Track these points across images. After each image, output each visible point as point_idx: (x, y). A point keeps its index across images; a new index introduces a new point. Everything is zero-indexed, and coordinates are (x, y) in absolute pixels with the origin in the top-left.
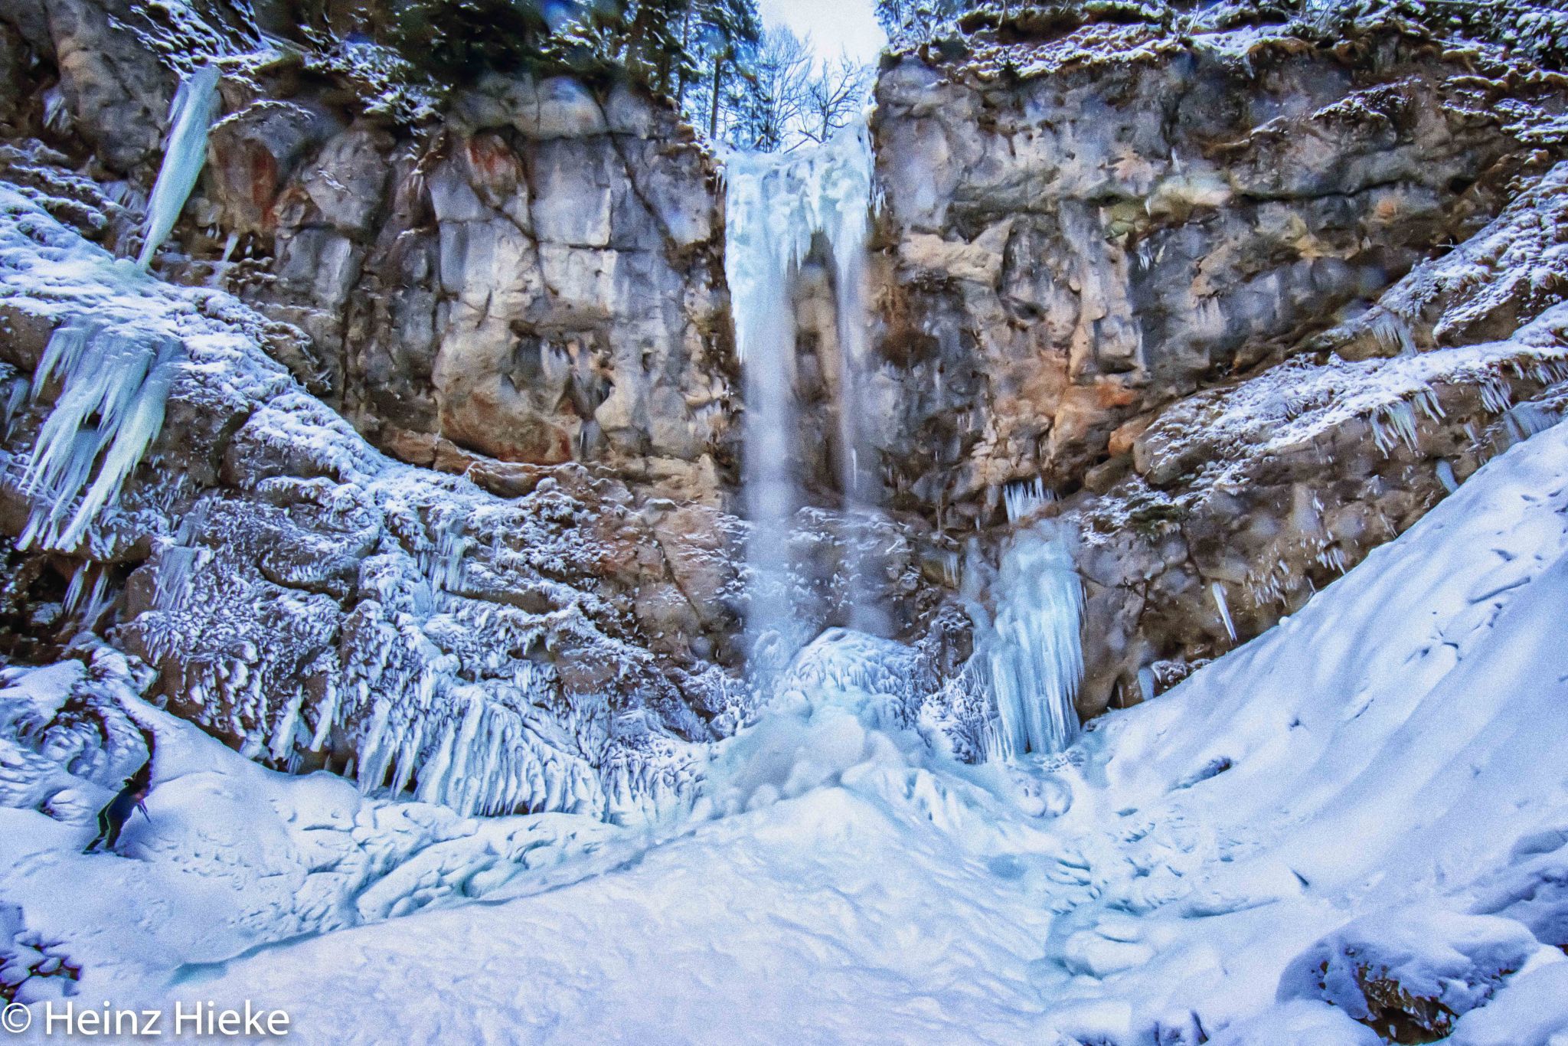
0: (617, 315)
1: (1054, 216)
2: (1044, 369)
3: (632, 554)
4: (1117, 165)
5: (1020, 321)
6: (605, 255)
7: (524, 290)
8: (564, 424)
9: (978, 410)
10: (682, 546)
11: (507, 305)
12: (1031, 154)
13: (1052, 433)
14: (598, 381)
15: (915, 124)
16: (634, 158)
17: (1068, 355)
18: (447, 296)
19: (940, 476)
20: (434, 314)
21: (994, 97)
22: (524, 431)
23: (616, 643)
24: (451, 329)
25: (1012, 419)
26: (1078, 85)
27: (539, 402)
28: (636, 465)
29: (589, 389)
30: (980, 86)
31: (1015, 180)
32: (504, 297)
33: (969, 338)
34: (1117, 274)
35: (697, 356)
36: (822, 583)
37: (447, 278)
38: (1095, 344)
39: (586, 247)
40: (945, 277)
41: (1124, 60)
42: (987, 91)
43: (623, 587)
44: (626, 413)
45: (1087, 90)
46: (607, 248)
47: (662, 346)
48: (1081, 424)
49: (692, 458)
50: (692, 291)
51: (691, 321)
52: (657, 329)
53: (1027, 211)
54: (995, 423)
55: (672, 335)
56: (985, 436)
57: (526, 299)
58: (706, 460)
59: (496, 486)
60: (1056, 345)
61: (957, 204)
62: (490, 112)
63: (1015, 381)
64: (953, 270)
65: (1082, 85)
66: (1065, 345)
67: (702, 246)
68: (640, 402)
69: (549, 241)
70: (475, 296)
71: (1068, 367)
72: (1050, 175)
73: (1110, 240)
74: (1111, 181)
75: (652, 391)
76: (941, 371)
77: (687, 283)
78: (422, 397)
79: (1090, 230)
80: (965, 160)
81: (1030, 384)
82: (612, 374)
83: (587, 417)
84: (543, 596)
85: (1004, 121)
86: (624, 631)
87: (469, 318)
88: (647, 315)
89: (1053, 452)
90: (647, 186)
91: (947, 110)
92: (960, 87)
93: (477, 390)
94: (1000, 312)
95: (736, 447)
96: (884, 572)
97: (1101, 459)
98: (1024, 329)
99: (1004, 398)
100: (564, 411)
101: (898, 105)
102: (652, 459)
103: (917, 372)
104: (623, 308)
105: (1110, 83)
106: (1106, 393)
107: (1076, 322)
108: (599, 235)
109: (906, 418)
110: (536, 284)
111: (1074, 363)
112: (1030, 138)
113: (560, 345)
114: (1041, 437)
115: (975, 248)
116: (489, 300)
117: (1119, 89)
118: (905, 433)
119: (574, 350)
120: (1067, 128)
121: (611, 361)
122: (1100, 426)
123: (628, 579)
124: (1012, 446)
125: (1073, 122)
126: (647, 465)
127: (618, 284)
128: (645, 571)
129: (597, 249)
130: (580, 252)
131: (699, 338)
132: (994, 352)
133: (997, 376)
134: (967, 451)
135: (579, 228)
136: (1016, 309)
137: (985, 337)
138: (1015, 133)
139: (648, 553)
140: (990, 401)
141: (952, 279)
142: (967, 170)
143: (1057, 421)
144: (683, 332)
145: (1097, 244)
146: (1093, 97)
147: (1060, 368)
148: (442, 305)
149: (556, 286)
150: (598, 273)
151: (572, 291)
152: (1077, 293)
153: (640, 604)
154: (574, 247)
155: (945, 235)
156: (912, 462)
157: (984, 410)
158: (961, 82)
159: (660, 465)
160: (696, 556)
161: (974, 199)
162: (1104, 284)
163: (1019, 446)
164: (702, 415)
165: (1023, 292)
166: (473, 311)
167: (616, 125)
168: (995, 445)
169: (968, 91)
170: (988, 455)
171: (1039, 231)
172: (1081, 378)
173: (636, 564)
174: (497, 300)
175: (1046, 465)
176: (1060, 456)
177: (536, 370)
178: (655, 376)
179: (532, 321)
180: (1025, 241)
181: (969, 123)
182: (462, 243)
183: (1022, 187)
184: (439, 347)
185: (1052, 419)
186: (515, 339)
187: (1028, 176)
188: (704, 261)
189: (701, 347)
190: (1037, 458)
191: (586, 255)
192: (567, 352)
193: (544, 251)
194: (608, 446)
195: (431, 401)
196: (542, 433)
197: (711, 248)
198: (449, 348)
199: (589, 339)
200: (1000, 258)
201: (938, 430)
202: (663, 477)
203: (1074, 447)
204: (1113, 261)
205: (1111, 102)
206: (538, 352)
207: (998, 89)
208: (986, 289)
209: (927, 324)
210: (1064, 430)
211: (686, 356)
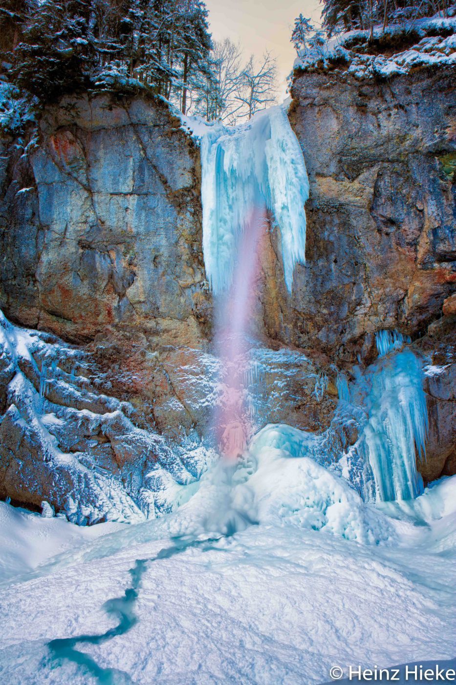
0: (138, 234)
1: (406, 164)
2: (401, 259)
3: (151, 378)
4: (446, 130)
5: (385, 229)
6: (131, 198)
7: (85, 222)
8: (108, 300)
9: (359, 284)
10: (181, 374)
11: (76, 232)
12: (390, 125)
13: (406, 300)
14: (128, 273)
15: (317, 109)
16: (146, 138)
17: (416, 251)
18: (44, 227)
19: (335, 327)
20: (37, 238)
21: (366, 89)
22: (86, 304)
23: (144, 432)
24: (46, 248)
25: (380, 292)
26: (419, 80)
27: (94, 287)
28: (151, 324)
29: (122, 279)
30: (357, 83)
31: (380, 142)
32: (74, 226)
33: (354, 241)
34: (447, 199)
35: (185, 257)
36: (264, 395)
37: (43, 218)
38: (434, 244)
39: (119, 194)
40: (337, 204)
41: (450, 62)
42: (362, 86)
43: (145, 398)
44: (144, 292)
45: (426, 83)
46: (131, 194)
47: (164, 252)
48: (424, 295)
49: (183, 319)
50: (182, 217)
51: (181, 236)
52: (162, 241)
53: (389, 161)
54: (370, 293)
55: (170, 245)
56: (364, 302)
57: (86, 227)
58: (192, 320)
59: (72, 338)
60: (408, 244)
61: (344, 158)
62: (64, 117)
63: (382, 267)
64: (342, 199)
65: (422, 80)
66: (414, 244)
67: (188, 190)
68: (152, 286)
69: (99, 192)
70: (57, 227)
71: (416, 258)
72: (402, 139)
73: (442, 178)
74: (443, 140)
75: (159, 279)
76: (335, 261)
77: (179, 212)
78: (31, 287)
79: (429, 172)
80: (349, 132)
81: (392, 268)
82: (135, 269)
83: (122, 296)
84: (103, 403)
85: (373, 104)
86: (148, 425)
87: (56, 240)
88: (156, 233)
89: (407, 312)
90: (154, 154)
91: (336, 101)
92: (344, 85)
93: (61, 282)
94: (373, 223)
95: (209, 312)
96: (302, 389)
97: (438, 317)
98: (387, 234)
99: (376, 277)
100: (108, 292)
101: (305, 98)
102: (160, 320)
103: (320, 263)
104: (142, 229)
105: (440, 78)
106: (441, 274)
107: (421, 229)
108: (127, 186)
109: (314, 292)
110: (92, 218)
111: (420, 256)
112: (390, 115)
113: (106, 252)
114: (399, 302)
115: (356, 185)
116: (66, 229)
117: (446, 82)
118: (313, 300)
119: (113, 255)
120: (414, 108)
121: (135, 261)
122: (437, 296)
123: (149, 394)
124: (380, 308)
125: (417, 104)
126: (157, 324)
127: (138, 215)
128: (158, 389)
129: (126, 194)
130: (115, 197)
131: (186, 246)
132: (369, 250)
133: (371, 264)
134: (353, 311)
135: (116, 182)
136: (382, 221)
137: (363, 240)
138: (380, 112)
139: (159, 378)
140: (366, 280)
141: (341, 205)
142: (351, 137)
143: (409, 292)
144: (177, 243)
145: (434, 181)
146: (429, 88)
147: (411, 259)
148: (40, 232)
149: (103, 219)
150: (127, 209)
151: (112, 221)
152: (421, 211)
153: (156, 409)
154: (111, 194)
155: (336, 177)
156: (318, 319)
157: (362, 285)
158: (345, 82)
159: (164, 323)
160: (188, 379)
161: (354, 155)
162: (439, 205)
163: (385, 308)
164: (188, 292)
165: (388, 211)
166: (57, 236)
167: (135, 120)
168: (370, 307)
169: (349, 87)
170: (366, 314)
171: (396, 173)
172: (425, 265)
173: (153, 384)
174: (70, 229)
175: (403, 320)
176: (412, 314)
177: (93, 268)
178: (161, 271)
179: (90, 240)
180: (387, 179)
181: (351, 108)
182: (50, 196)
183: (385, 146)
184: (39, 258)
185: (406, 291)
186: (81, 251)
187: (389, 139)
188: (189, 199)
189: (187, 251)
190: (398, 316)
191: (120, 199)
192: (109, 256)
193: (95, 198)
194: (134, 312)
195: (36, 288)
196: (96, 306)
197: (193, 191)
198: (45, 258)
199: (122, 248)
200: (372, 190)
201: (335, 299)
202: (166, 331)
203: (421, 309)
204: (444, 191)
205: (441, 90)
206: (94, 258)
207: (368, 85)
208: (363, 210)
209: (326, 233)
210: (415, 298)
211: (179, 257)
